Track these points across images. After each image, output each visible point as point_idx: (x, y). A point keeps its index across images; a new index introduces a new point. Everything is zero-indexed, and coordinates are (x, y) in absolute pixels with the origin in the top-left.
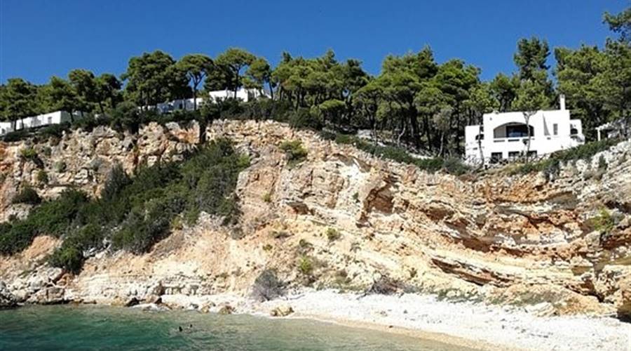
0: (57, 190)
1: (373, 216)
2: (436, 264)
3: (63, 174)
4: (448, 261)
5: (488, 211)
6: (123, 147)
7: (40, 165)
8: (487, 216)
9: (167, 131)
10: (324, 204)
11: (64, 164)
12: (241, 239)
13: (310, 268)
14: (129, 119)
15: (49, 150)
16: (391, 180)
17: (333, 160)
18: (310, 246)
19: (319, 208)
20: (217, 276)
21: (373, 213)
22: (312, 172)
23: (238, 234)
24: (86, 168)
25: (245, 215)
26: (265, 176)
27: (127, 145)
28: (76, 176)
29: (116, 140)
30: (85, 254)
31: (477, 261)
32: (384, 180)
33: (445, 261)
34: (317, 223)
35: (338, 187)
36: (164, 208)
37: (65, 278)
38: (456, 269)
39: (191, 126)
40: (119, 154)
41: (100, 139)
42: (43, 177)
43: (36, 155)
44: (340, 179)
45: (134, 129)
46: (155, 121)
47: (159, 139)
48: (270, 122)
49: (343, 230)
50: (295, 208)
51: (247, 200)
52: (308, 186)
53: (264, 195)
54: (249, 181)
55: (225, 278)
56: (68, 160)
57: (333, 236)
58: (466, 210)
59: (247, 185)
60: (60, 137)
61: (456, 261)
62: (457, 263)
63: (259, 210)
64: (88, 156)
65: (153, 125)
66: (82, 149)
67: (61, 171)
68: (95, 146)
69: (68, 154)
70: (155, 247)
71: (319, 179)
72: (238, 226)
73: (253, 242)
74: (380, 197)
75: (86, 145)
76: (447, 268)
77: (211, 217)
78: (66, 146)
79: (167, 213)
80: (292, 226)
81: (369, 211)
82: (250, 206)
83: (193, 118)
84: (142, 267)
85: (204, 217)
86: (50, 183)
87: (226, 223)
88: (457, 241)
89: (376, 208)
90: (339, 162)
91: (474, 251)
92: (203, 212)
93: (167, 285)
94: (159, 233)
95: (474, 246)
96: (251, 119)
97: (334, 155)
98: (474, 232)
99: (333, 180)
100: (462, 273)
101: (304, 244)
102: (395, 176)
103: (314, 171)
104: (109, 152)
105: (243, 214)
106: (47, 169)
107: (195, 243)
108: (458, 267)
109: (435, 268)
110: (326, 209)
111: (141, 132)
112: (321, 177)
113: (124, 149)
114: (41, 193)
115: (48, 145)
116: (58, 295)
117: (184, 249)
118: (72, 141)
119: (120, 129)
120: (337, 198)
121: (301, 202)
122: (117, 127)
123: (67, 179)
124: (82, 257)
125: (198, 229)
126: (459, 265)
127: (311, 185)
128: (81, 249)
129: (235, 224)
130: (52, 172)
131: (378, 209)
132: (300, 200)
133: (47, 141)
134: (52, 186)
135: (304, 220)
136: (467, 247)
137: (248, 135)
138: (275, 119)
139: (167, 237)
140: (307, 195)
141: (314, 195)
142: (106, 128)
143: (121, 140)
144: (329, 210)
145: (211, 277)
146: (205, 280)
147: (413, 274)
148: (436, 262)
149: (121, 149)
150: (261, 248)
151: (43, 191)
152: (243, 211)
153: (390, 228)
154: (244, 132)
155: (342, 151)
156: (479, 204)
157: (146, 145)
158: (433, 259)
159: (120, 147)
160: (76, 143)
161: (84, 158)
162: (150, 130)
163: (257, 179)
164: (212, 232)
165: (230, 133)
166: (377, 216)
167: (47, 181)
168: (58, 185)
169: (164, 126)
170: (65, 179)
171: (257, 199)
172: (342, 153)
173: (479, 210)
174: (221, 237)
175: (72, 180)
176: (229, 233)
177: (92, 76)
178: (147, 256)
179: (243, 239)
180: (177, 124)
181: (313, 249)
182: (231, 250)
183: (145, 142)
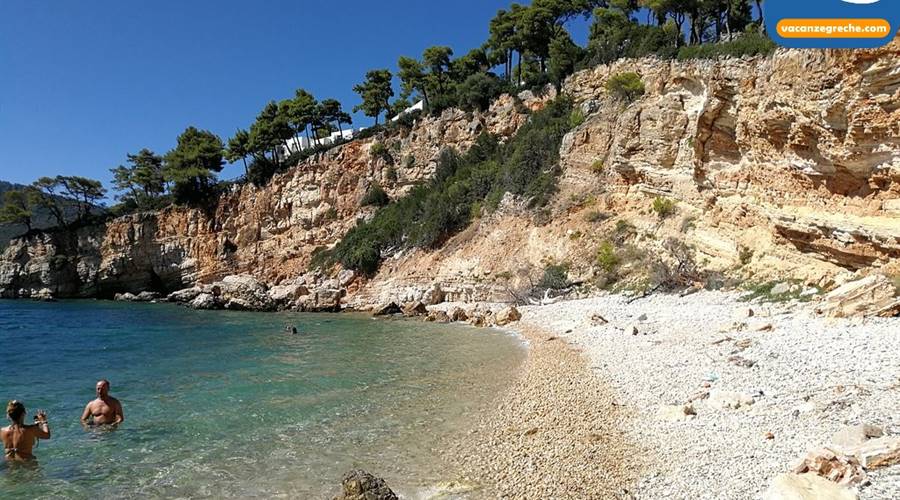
0: (406, 188)
1: (712, 167)
2: (784, 236)
3: (411, 170)
4: (800, 226)
5: (847, 94)
6: (471, 129)
7: (390, 161)
8: (848, 108)
9: (519, 102)
10: (655, 162)
11: (413, 157)
12: (545, 225)
13: (616, 262)
14: (476, 93)
15: (399, 142)
16: (725, 95)
17: (675, 90)
18: (630, 230)
19: (649, 169)
20: (497, 277)
21: (712, 163)
22: (639, 113)
23: (544, 219)
24: (433, 160)
25: (561, 193)
26: (598, 136)
27: (475, 127)
28: (425, 171)
29: (464, 121)
30: (383, 254)
31: (847, 217)
32: (716, 96)
33: (794, 227)
34: (649, 193)
35: (677, 131)
36: (467, 191)
37: (357, 282)
38: (816, 242)
39: (547, 92)
40: (467, 140)
41: (449, 124)
42: (392, 175)
43: (386, 151)
44: (679, 118)
45: (484, 105)
46: (507, 92)
47: (509, 114)
48: (622, 60)
49: (681, 200)
50: (623, 176)
51: (569, 171)
52: (634, 135)
53: (594, 162)
54: (574, 144)
55: (508, 279)
56: (417, 152)
57: (665, 212)
58: (810, 106)
59: (571, 150)
60: (410, 127)
61: (813, 225)
62: (815, 228)
63: (582, 184)
64: (437, 145)
65: (504, 97)
66: (430, 138)
67: (409, 167)
68: (444, 132)
69: (417, 145)
70: (449, 241)
71: (649, 122)
72: (547, 208)
73: (559, 229)
74: (718, 131)
75: (434, 133)
76: (803, 242)
77: (515, 198)
78: (415, 137)
79: (469, 198)
80: (620, 202)
81: (705, 159)
82: (571, 180)
83: (548, 81)
84: (428, 266)
85: (507, 199)
86: (399, 181)
87: (532, 205)
88: (816, 181)
89: (715, 151)
90: (683, 92)
91: (847, 199)
92: (508, 193)
93: (446, 289)
94: (455, 223)
95: (846, 188)
96: (602, 63)
97: (675, 81)
98: (830, 151)
99: (668, 120)
100: (827, 249)
101: (623, 226)
102: (730, 84)
103: (643, 111)
104: (458, 138)
105: (559, 191)
106: (396, 165)
107: (488, 233)
108: (819, 237)
109: (784, 244)
110: (660, 169)
111: (491, 109)
112: (651, 119)
113: (472, 132)
114: (391, 193)
115: (399, 138)
116: (330, 299)
117: (473, 241)
118: (420, 131)
119: (468, 109)
120: (677, 151)
121: (627, 163)
122: (465, 106)
123: (415, 174)
124: (379, 257)
125: (498, 215)
126: (820, 231)
127: (638, 134)
128: (378, 247)
129: (544, 205)
130: (401, 169)
131: (718, 153)
132: (624, 160)
133: (399, 133)
134: (401, 185)
135: (636, 192)
136: (833, 193)
137: (598, 87)
138: (627, 56)
139: (465, 228)
140: (633, 150)
141: (642, 149)
142: (455, 110)
143: (469, 121)
144: (664, 171)
145: (489, 276)
146: (481, 281)
147: (746, 256)
148: (784, 233)
149: (469, 133)
150: (567, 237)
151: (393, 191)
152: (560, 187)
153: (735, 183)
154: (593, 84)
155: (685, 70)
156: (831, 85)
157: (495, 123)
158: (777, 227)
159: (468, 130)
160: (425, 131)
161: (433, 149)
162: (501, 105)
163: (586, 141)
164: (512, 218)
165: (578, 89)
166: (718, 167)
167: (396, 179)
168: (406, 182)
169: (515, 97)
170: (414, 175)
171: (583, 170)
172: (683, 74)
173: (831, 97)
174: (521, 224)
175: (420, 176)
176: (532, 219)
177: (450, 52)
178: (437, 253)
179: (548, 226)
180: (530, 92)
181: (636, 234)
182: (530, 242)
183: (493, 120)
